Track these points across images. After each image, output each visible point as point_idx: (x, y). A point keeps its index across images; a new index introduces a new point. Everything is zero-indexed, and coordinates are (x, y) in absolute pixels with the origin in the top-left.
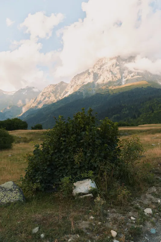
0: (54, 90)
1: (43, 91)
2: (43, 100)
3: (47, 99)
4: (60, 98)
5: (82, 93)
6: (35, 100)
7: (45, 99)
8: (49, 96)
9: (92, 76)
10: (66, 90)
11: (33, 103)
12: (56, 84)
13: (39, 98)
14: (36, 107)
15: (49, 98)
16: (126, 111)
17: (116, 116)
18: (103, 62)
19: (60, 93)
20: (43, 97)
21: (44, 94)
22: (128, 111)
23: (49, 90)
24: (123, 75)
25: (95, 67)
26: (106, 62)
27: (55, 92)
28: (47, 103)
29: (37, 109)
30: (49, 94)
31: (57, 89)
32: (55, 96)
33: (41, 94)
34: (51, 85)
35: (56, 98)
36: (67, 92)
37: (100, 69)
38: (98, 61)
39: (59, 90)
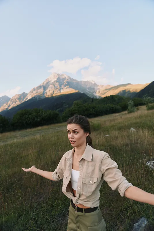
0: (19, 97)
1: (12, 99)
2: (12, 104)
3: (14, 103)
4: (23, 102)
5: (36, 98)
6: (6, 105)
7: (13, 103)
8: (15, 101)
9: (42, 89)
10: (27, 97)
11: (5, 106)
12: (20, 94)
13: (9, 103)
14: (7, 109)
15: (15, 102)
16: (66, 105)
17: (59, 109)
18: (49, 80)
19: (23, 99)
20: (12, 102)
21: (12, 100)
22: (67, 106)
23: (16, 97)
24: (61, 87)
25: (44, 83)
26: (51, 80)
27: (19, 99)
28: (14, 106)
29: (7, 110)
30: (16, 100)
31: (20, 97)
32: (20, 101)
33: (10, 100)
34: (17, 94)
35: (20, 102)
36: (27, 99)
37: (47, 84)
38: (46, 80)
39: (22, 97)
